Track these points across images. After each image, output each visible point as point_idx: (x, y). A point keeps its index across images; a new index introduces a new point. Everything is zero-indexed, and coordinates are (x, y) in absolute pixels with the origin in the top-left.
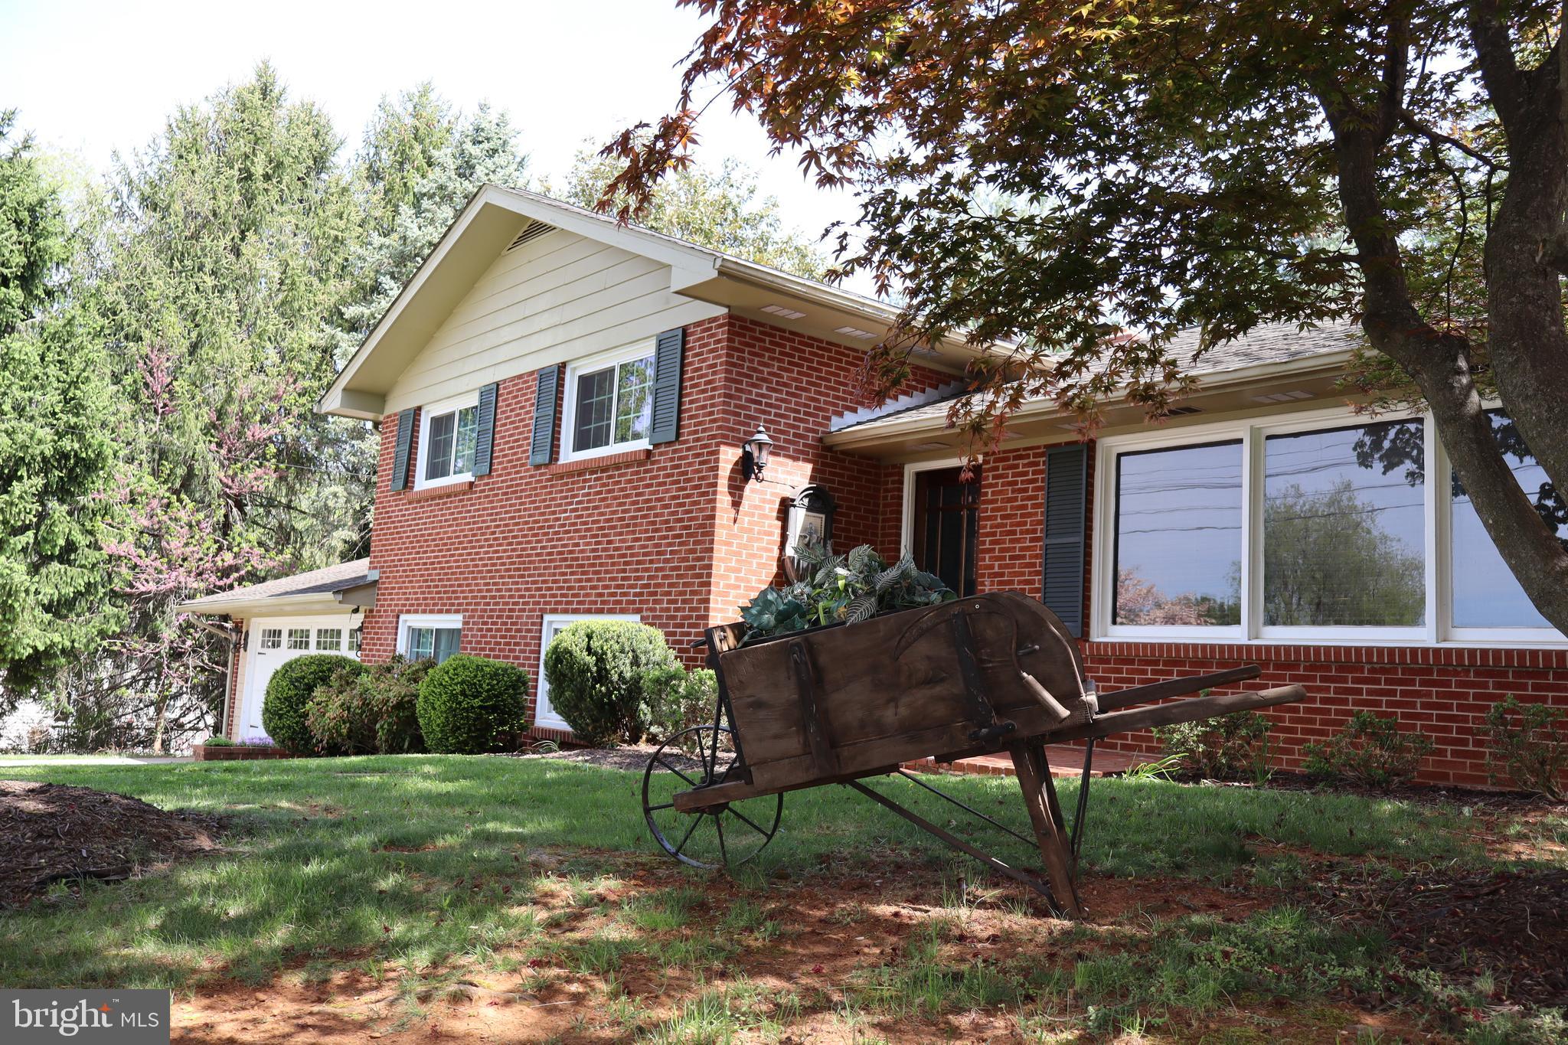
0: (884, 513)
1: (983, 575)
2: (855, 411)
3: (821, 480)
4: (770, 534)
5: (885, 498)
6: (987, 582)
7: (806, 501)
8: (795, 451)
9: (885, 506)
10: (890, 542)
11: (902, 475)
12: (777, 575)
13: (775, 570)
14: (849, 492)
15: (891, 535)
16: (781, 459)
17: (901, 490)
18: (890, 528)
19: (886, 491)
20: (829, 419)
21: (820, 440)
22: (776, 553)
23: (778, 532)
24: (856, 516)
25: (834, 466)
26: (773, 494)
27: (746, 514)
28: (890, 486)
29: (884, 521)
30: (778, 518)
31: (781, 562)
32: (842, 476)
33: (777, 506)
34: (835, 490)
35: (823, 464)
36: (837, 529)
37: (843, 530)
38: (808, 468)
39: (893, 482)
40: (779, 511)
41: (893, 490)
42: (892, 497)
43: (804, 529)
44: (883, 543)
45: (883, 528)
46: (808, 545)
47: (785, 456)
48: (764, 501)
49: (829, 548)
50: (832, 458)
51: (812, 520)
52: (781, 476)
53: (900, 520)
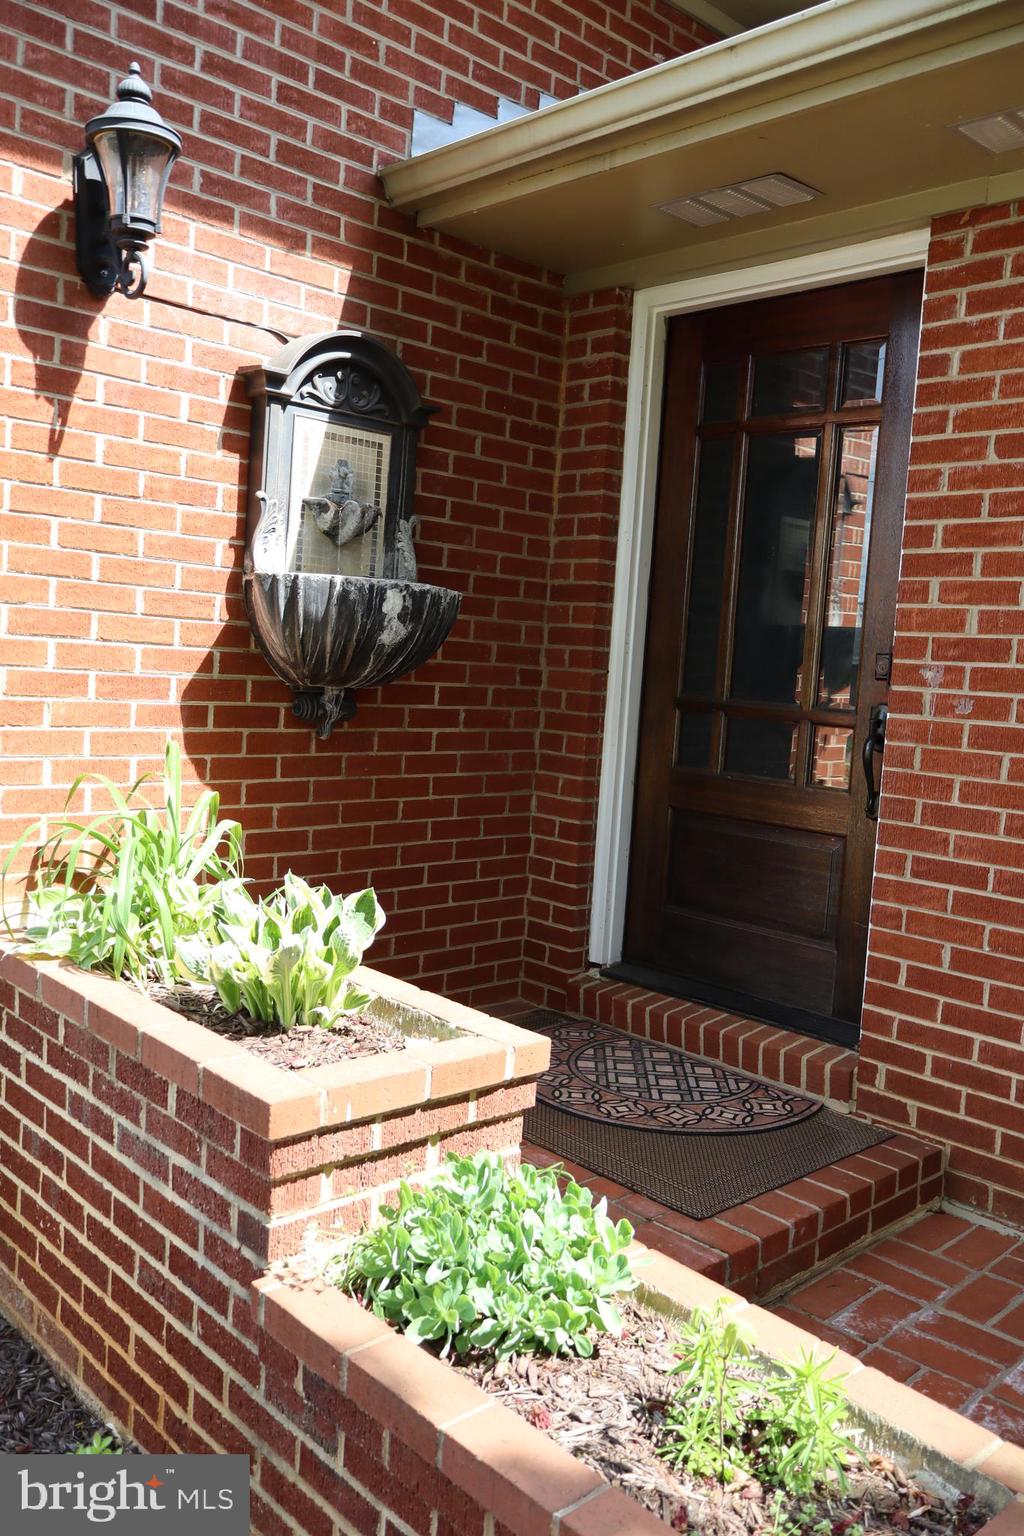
0: (571, 439)
1: (916, 648)
2: (489, 107)
3: (380, 320)
4: (200, 495)
5: (574, 394)
6: (932, 669)
7: (326, 387)
8: (285, 208)
9: (574, 417)
10: (586, 527)
11: (625, 322)
12: (228, 636)
13: (218, 615)
14: (468, 370)
15: (590, 504)
16: (234, 233)
17: (621, 369)
18: (587, 483)
19: (578, 372)
20: (405, 118)
21: (378, 185)
22: (222, 559)
23: (227, 488)
24: (487, 446)
25: (424, 282)
26: (203, 355)
27: (96, 424)
28: (590, 357)
29: (570, 461)
30: (228, 443)
31: (240, 587)
32: (447, 315)
33: (223, 399)
34: (427, 360)
35: (385, 270)
36: (429, 483)
37: (449, 487)
38: (337, 277)
39: (600, 345)
40: (232, 417)
41: (600, 368)
42: (597, 391)
43: (321, 483)
44: (564, 528)
45: (567, 483)
46: (332, 534)
47: (249, 223)
48: (174, 379)
49: (404, 544)
50: (415, 254)
51: (346, 451)
52: (233, 292)
53: (615, 460)
